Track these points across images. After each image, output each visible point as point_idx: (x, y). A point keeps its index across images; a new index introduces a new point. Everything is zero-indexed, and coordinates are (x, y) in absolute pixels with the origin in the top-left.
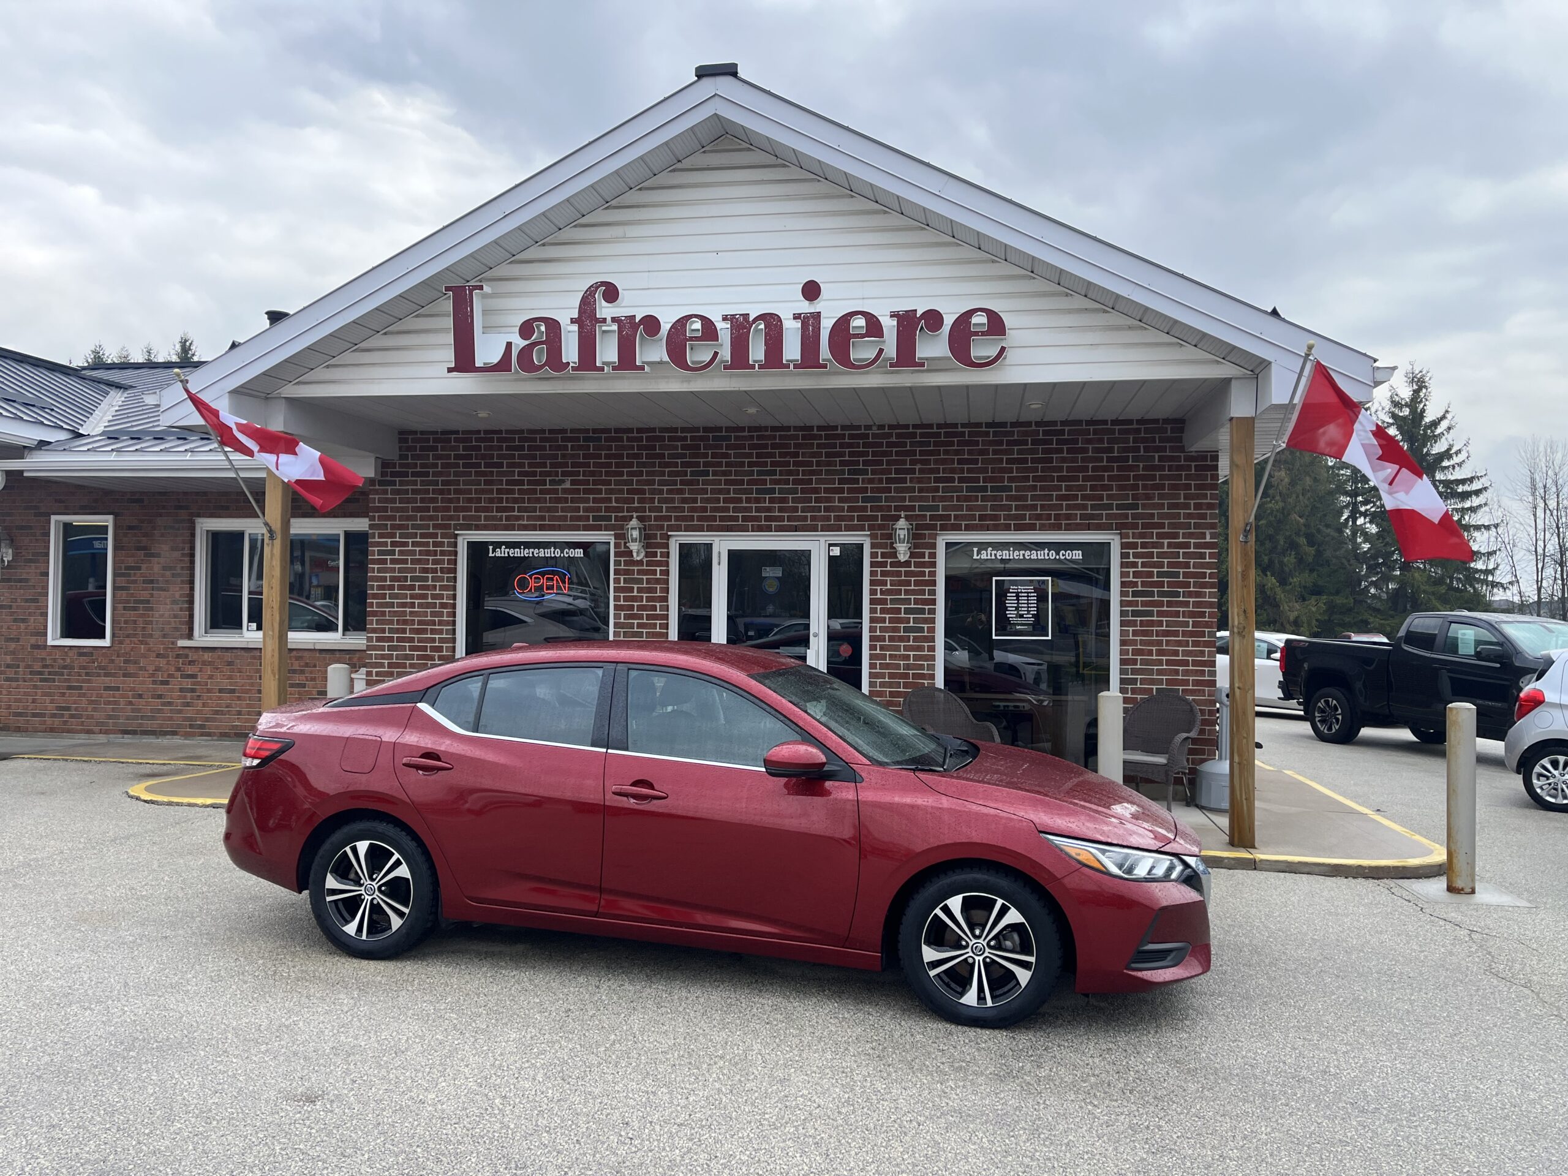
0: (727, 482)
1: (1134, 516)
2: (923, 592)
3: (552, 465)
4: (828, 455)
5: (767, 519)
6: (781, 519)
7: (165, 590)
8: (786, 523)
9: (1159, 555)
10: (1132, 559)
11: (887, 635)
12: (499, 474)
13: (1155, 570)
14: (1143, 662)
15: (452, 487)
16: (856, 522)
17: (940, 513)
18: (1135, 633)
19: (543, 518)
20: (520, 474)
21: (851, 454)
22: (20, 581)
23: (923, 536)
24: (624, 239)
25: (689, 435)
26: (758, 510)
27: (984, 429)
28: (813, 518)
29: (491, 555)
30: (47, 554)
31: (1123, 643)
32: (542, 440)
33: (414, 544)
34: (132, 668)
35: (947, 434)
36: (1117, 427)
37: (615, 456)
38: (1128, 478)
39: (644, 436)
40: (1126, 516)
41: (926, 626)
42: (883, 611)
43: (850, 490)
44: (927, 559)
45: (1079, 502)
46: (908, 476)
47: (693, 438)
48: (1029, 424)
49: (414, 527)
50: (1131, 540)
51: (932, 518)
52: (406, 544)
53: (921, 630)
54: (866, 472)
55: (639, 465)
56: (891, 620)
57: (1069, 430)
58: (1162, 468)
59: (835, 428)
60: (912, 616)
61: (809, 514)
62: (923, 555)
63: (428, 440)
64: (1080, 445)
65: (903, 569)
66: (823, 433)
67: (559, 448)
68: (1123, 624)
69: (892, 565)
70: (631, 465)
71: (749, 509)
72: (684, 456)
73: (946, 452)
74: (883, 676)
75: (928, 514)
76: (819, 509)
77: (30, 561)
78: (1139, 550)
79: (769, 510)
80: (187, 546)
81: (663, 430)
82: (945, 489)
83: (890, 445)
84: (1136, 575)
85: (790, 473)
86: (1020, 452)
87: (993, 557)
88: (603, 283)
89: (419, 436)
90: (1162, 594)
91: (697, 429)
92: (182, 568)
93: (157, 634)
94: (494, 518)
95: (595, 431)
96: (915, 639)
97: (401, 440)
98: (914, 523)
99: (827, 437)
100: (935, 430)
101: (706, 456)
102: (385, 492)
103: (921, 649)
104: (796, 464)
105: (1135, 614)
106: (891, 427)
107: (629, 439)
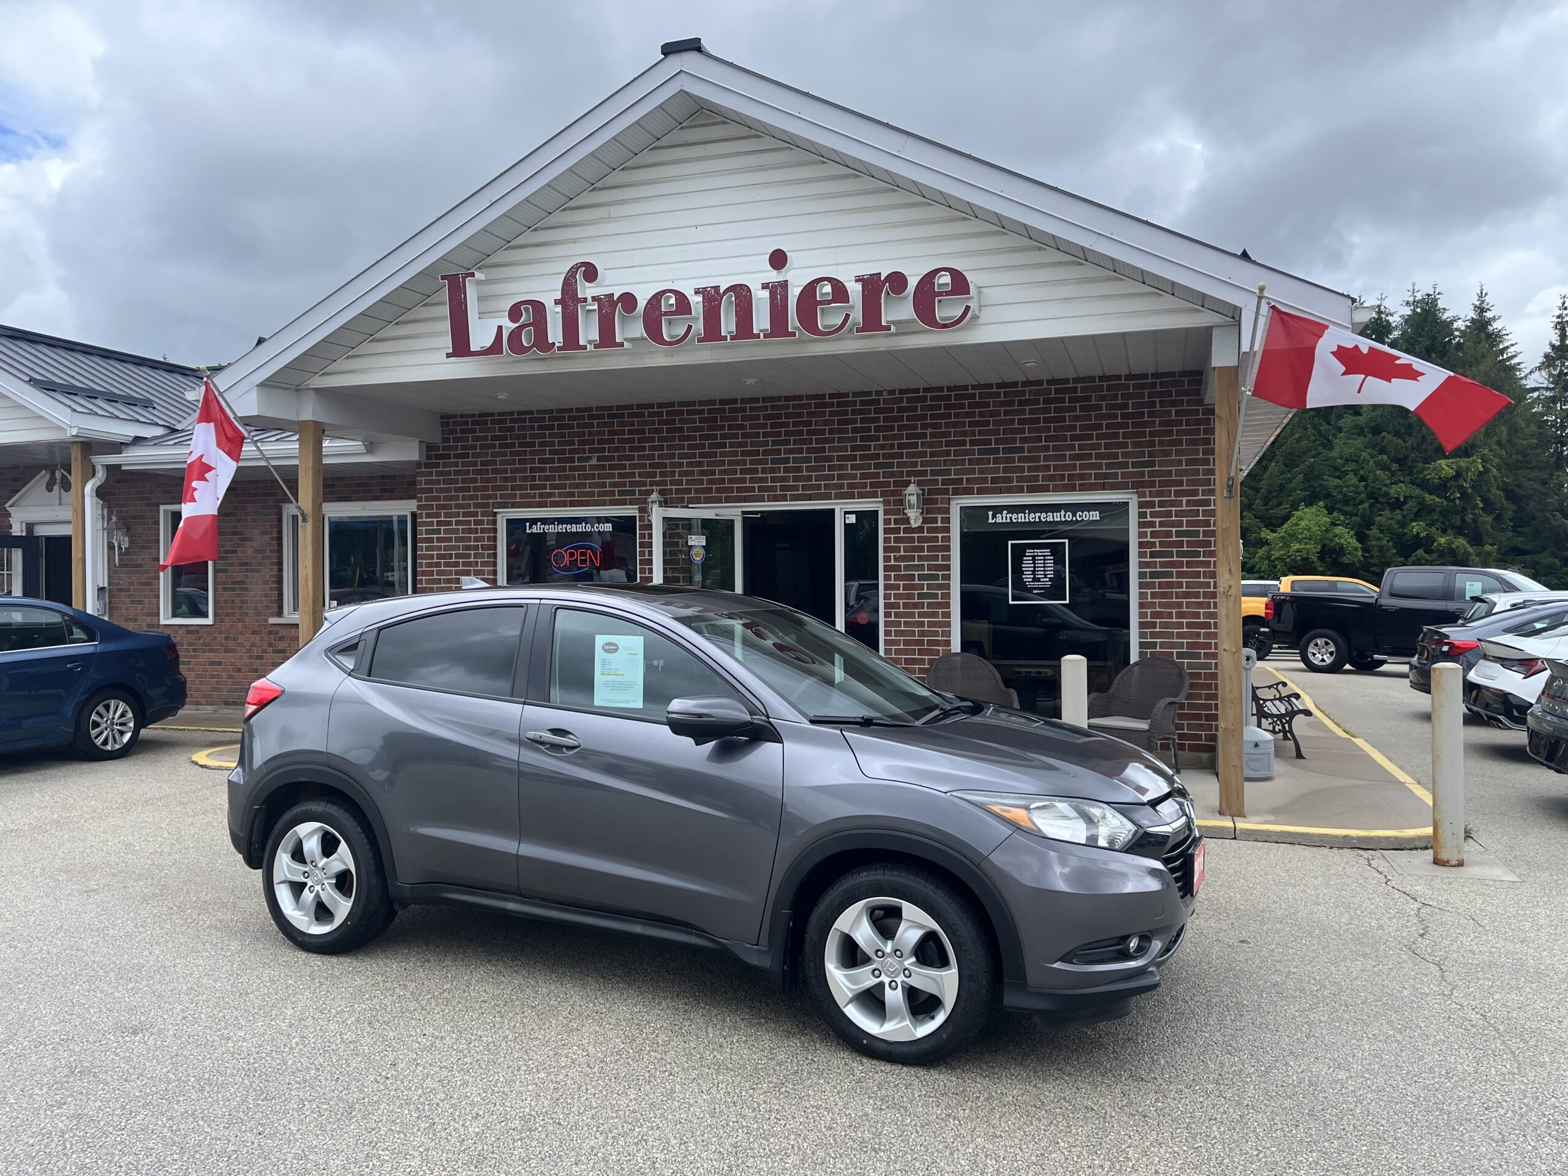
0: (743, 453)
1: (1151, 474)
2: (936, 558)
3: (580, 443)
4: (840, 422)
5: (783, 488)
6: (796, 488)
7: (257, 572)
8: (800, 492)
9: (1179, 514)
10: (1149, 519)
11: (901, 602)
12: (532, 453)
13: (1174, 530)
14: (1163, 625)
15: (490, 468)
16: (868, 489)
17: (952, 477)
18: (1153, 595)
19: (572, 494)
20: (551, 452)
21: (863, 421)
22: (137, 566)
23: (936, 501)
24: (609, 219)
25: (706, 408)
26: (773, 480)
27: (995, 390)
28: (827, 487)
29: (528, 531)
30: (158, 541)
31: (1142, 605)
32: (571, 418)
33: (457, 523)
34: (231, 644)
35: (957, 397)
36: (1131, 382)
37: (637, 432)
38: (1144, 434)
39: (664, 410)
40: (1142, 474)
41: (939, 592)
42: (897, 578)
43: (862, 457)
44: (939, 524)
45: (1094, 461)
46: (920, 441)
47: (710, 411)
48: (1039, 383)
49: (457, 506)
50: (1148, 499)
51: (944, 482)
52: (449, 523)
53: (935, 596)
54: (877, 438)
55: (661, 439)
56: (905, 587)
57: (1081, 387)
58: (1180, 423)
59: (847, 395)
60: (926, 582)
61: (823, 483)
62: (935, 521)
63: (467, 423)
64: (1093, 403)
65: (916, 535)
66: (835, 401)
67: (585, 426)
68: (1142, 586)
69: (906, 531)
70: (652, 440)
71: (765, 480)
72: (701, 429)
73: (957, 415)
74: (897, 643)
75: (940, 478)
76: (832, 477)
77: (144, 548)
78: (1157, 509)
79: (783, 479)
80: (275, 530)
81: (681, 404)
82: (956, 453)
83: (900, 410)
84: (1154, 534)
85: (803, 442)
86: (1031, 412)
87: (1009, 521)
88: (583, 264)
90: (1180, 554)
91: (713, 402)
92: (271, 551)
93: (251, 612)
94: (528, 496)
95: (618, 408)
96: (930, 605)
97: (443, 424)
98: (926, 488)
99: (839, 404)
100: (946, 393)
101: (722, 428)
102: (431, 474)
103: (935, 615)
104: (809, 432)
105: (1153, 575)
106: (902, 391)
107: (651, 415)
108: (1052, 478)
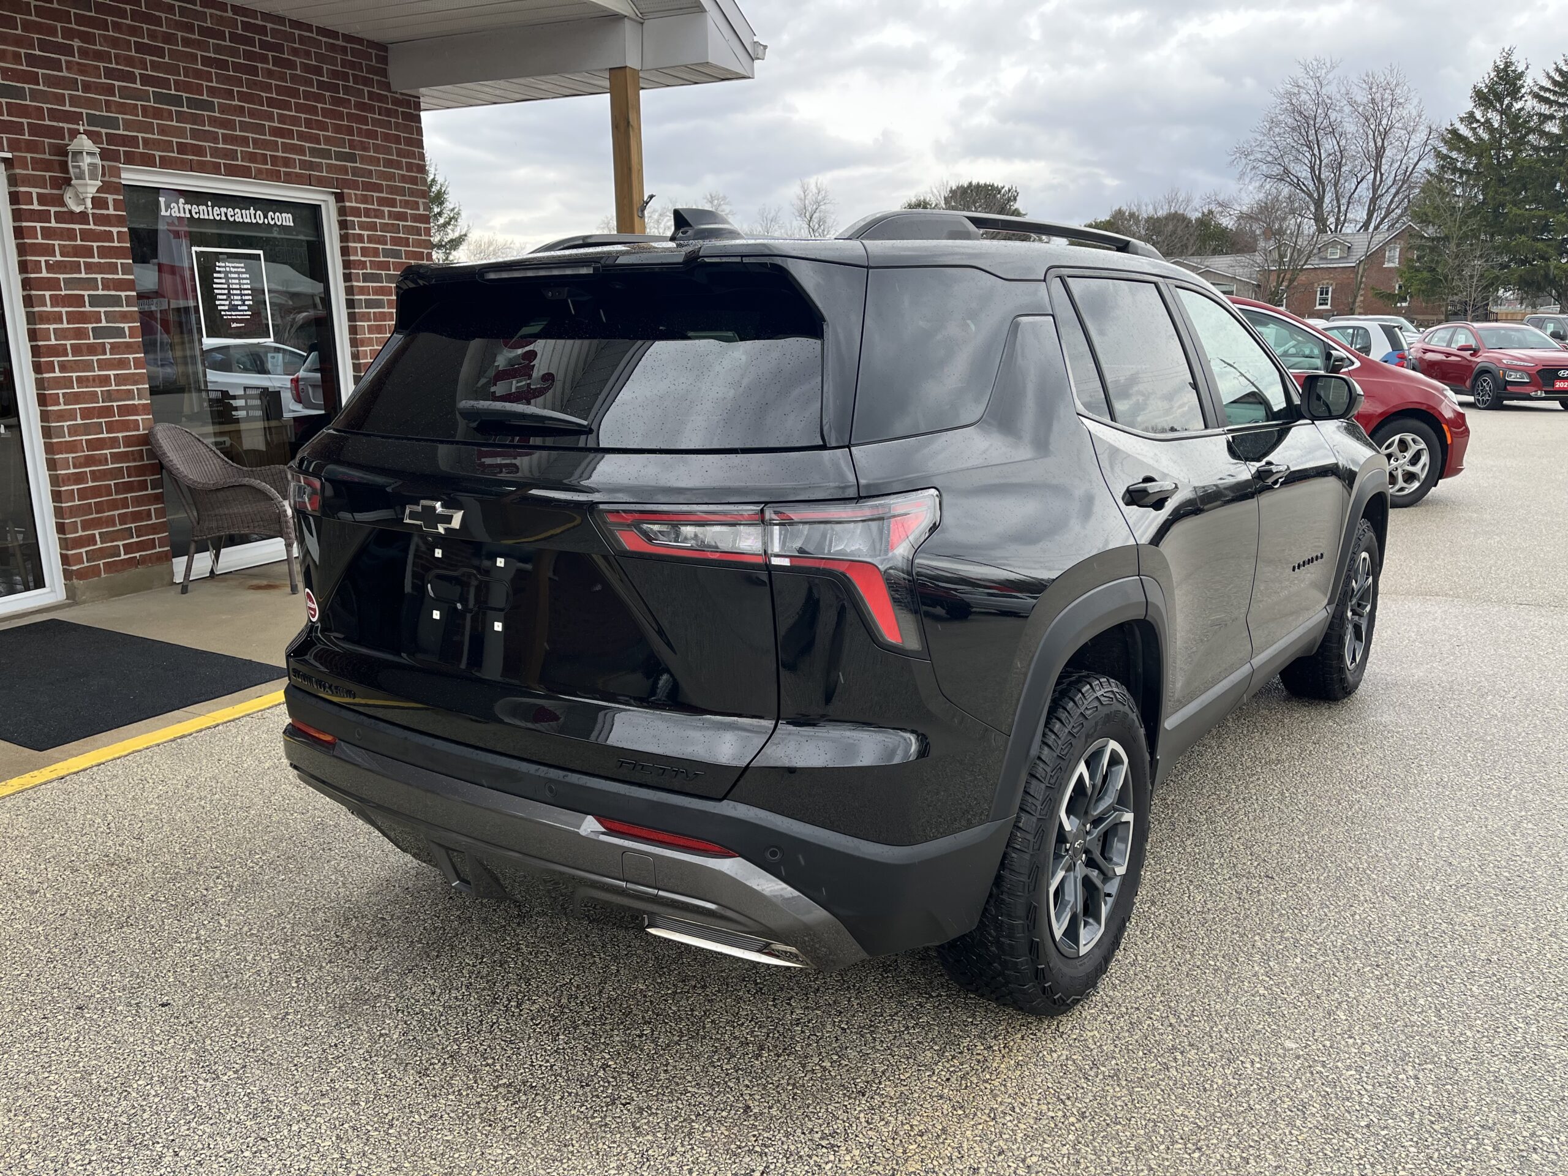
1: (354, 172)
2: (113, 268)
9: (382, 227)
10: (358, 231)
11: (68, 343)
13: (380, 247)
17: (122, 132)
18: (370, 330)
36: (324, 39)
38: (341, 116)
40: (346, 170)
41: (126, 326)
42: (55, 301)
44: (111, 211)
45: (296, 142)
46: (63, 59)
50: (350, 204)
51: (110, 139)
53: (120, 332)
56: (71, 318)
57: (272, 29)
58: (373, 110)
60: (102, 310)
62: (104, 204)
64: (286, 56)
65: (78, 227)
69: (59, 217)
75: (103, 131)
78: (363, 219)
82: (123, 93)
84: (364, 252)
86: (217, 49)
90: (389, 279)
96: (115, 348)
103: (122, 364)
105: (368, 304)
108: (252, 158)
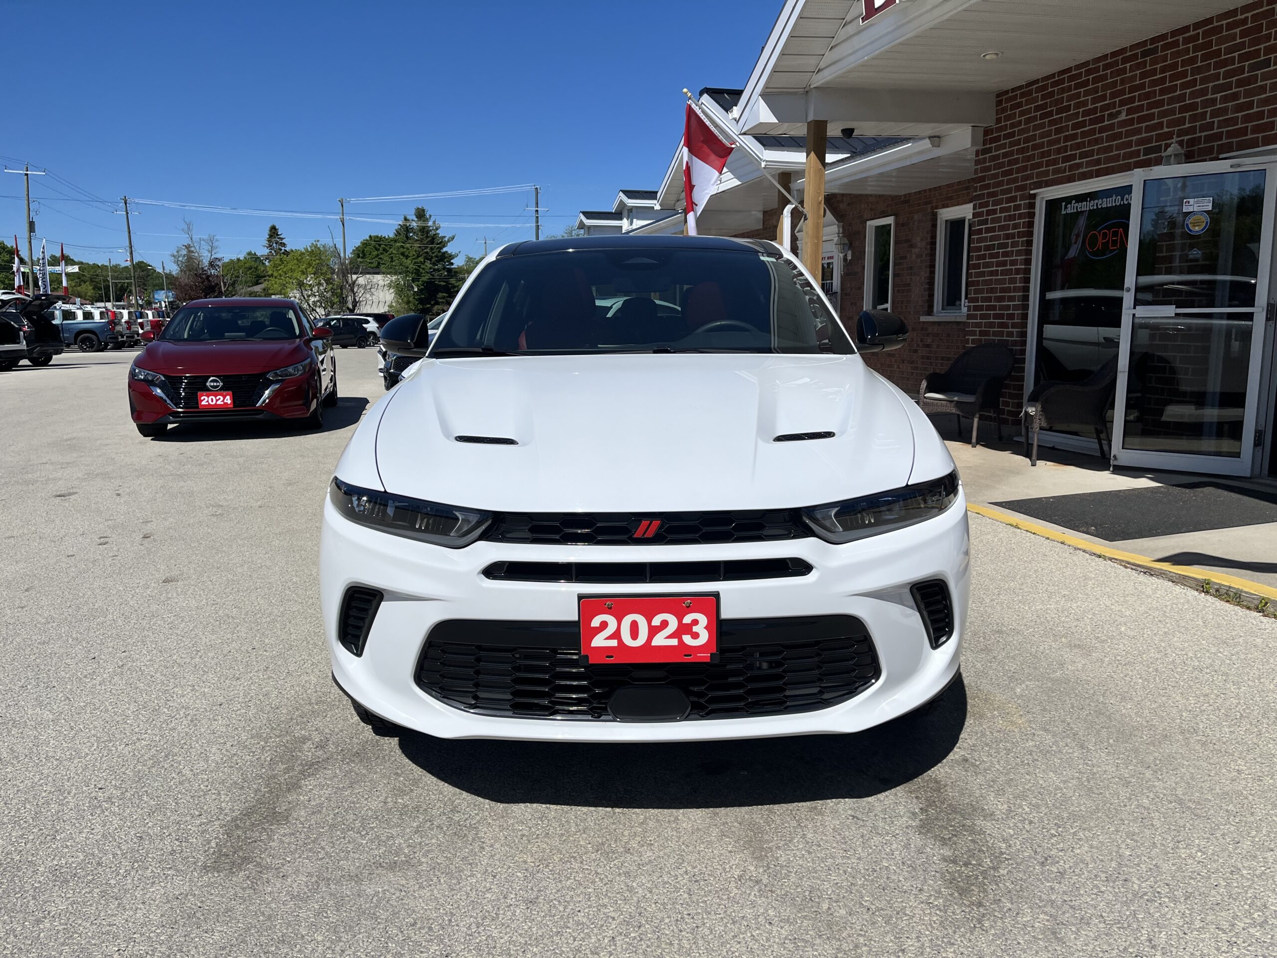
3: (1112, 96)
15: (1030, 144)
20: (1084, 114)
29: (1063, 212)
32: (1105, 67)
37: (1169, 68)
39: (1201, 31)
49: (1002, 192)
52: (995, 211)
55: (1194, 71)
63: (1016, 97)
67: (1118, 73)
70: (1185, 74)
72: (1242, 46)
77: (858, 259)
89: (1010, 95)
94: (1060, 171)
95: (1152, 41)
97: (999, 103)
101: (1267, 38)
107: (1185, 41)
